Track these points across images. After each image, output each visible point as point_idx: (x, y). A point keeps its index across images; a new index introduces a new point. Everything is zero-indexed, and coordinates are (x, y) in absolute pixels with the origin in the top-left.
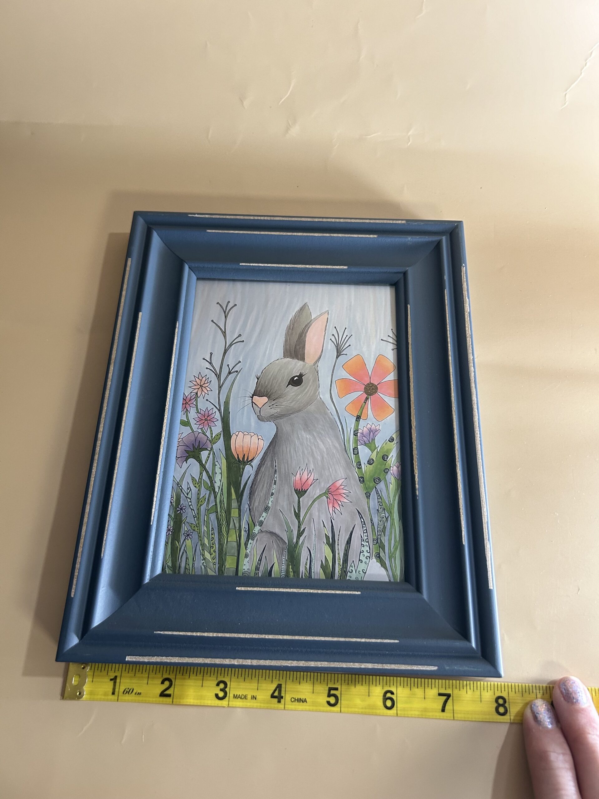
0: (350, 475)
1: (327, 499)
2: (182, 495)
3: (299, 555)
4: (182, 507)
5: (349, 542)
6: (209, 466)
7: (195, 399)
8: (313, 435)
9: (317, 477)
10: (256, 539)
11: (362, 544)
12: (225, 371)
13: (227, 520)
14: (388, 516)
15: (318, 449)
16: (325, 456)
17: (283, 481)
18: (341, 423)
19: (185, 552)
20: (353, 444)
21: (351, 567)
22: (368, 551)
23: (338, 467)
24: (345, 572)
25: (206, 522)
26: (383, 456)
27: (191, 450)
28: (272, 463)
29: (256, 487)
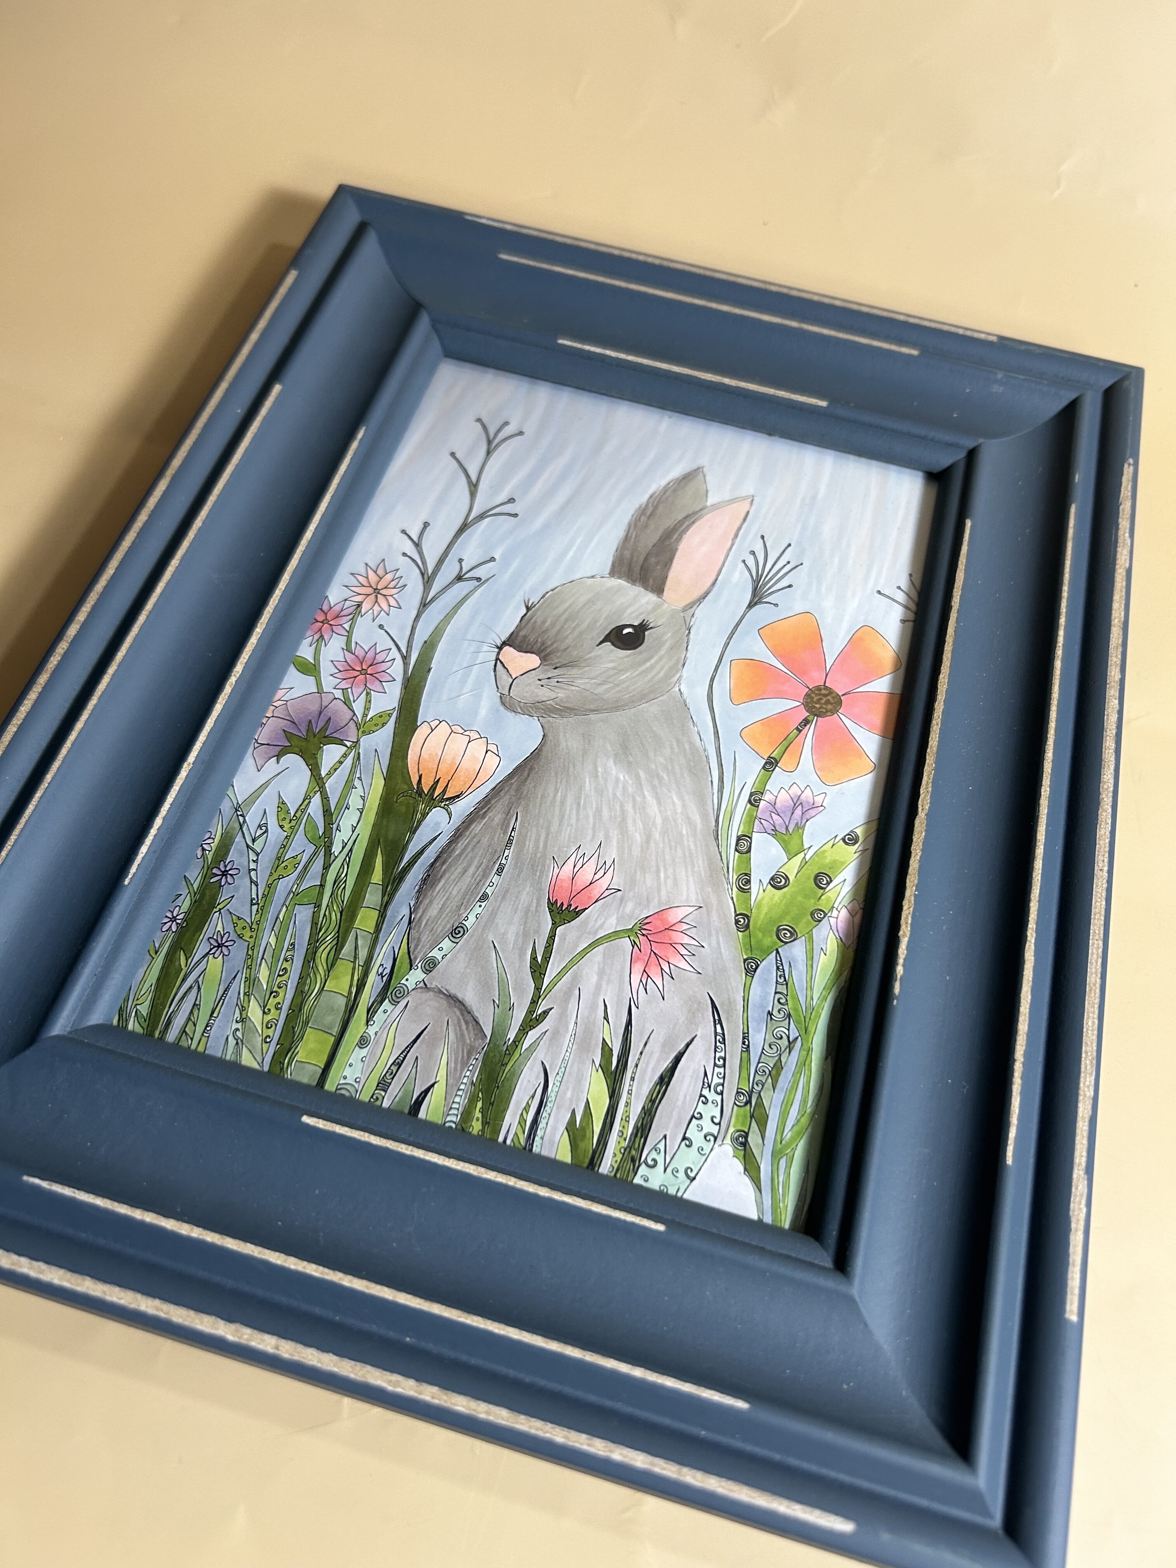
0: (714, 901)
1: (633, 947)
2: (239, 839)
3: (514, 1077)
4: (227, 869)
5: (665, 1079)
6: (333, 786)
7: (351, 616)
8: (638, 777)
9: (619, 885)
10: (403, 1003)
11: (701, 1096)
12: (449, 571)
13: (338, 932)
14: (797, 1038)
15: (640, 813)
16: (657, 836)
17: (522, 871)
18: (721, 765)
19: (196, 987)
20: (742, 825)
21: (654, 1150)
22: (717, 1120)
23: (684, 873)
24: (633, 1160)
25: (282, 923)
26: (817, 876)
27: (300, 735)
28: (505, 819)
29: (444, 867)
